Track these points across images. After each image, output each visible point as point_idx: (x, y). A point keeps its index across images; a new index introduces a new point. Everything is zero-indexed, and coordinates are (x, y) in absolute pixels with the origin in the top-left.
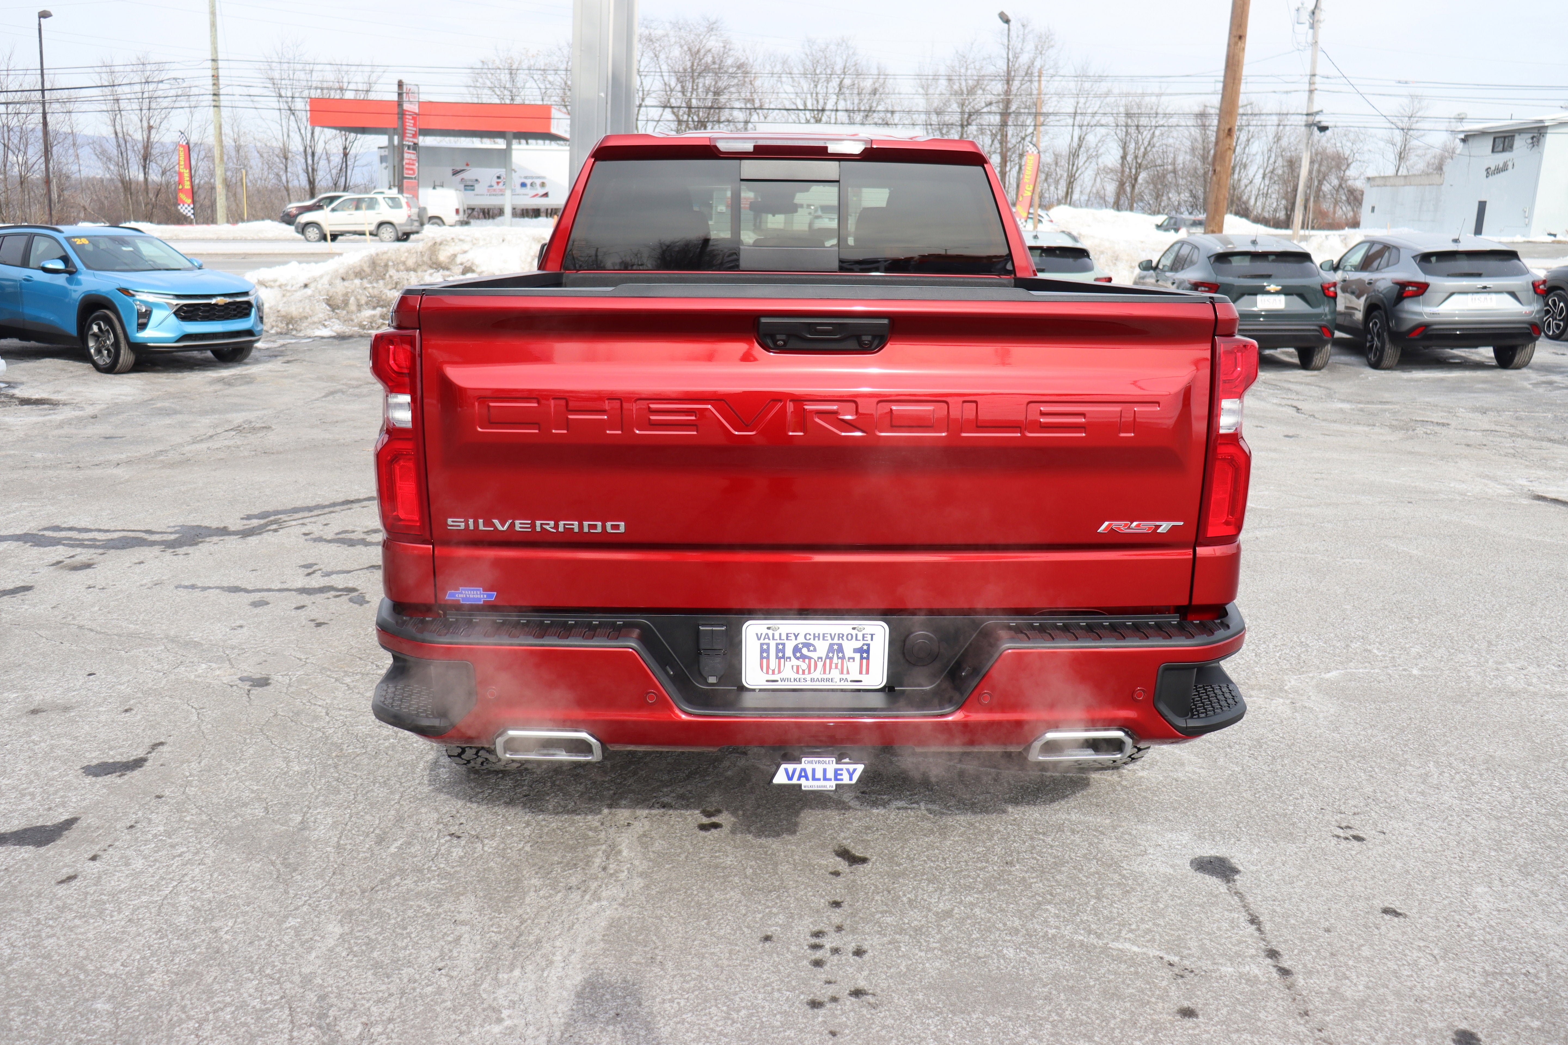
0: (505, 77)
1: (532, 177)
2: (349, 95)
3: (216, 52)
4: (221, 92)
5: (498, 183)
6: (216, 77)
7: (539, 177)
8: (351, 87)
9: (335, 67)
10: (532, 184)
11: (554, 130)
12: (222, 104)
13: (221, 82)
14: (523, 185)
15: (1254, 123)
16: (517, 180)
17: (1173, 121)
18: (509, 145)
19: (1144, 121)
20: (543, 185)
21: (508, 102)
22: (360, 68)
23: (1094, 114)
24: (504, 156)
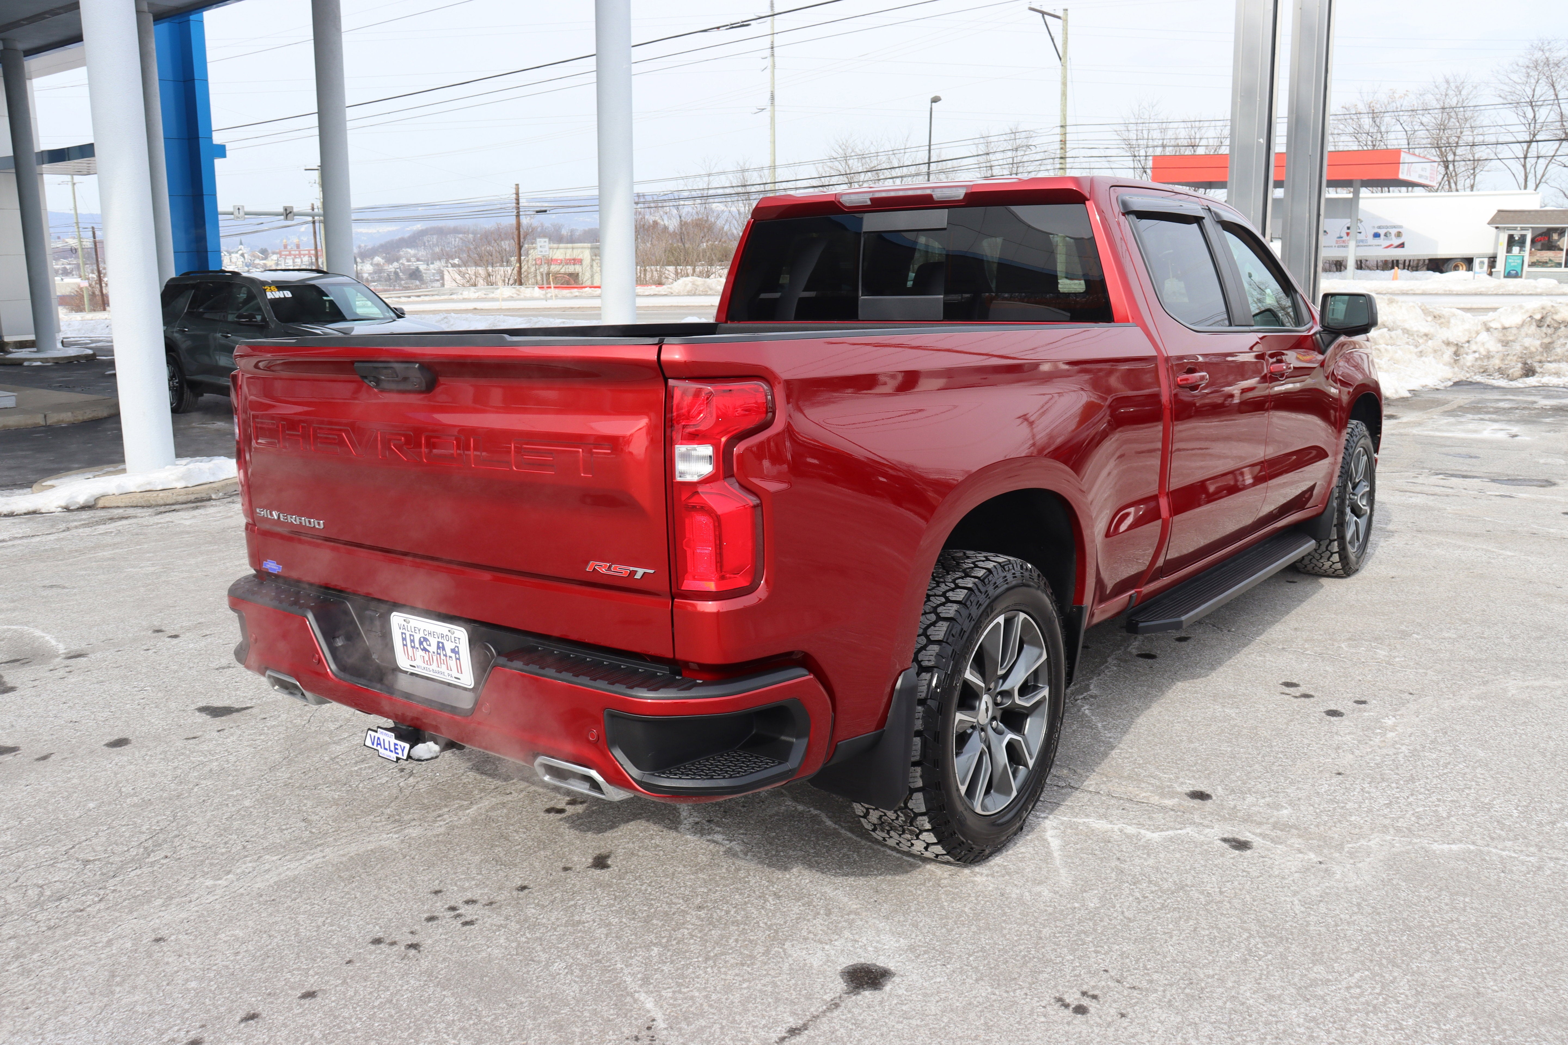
0: (1366, 122)
1: (1387, 227)
2: (1200, 151)
3: (1065, 119)
4: (1068, 155)
5: (1348, 234)
6: (1063, 142)
7: (1395, 227)
8: (1203, 142)
9: (1189, 125)
10: (1386, 235)
11: (1403, 176)
12: (1068, 166)
13: (1068, 146)
14: (1377, 235)
16: (1368, 230)
18: (1356, 194)
20: (1399, 235)
21: (1370, 148)
22: (1213, 123)
24: (1351, 205)
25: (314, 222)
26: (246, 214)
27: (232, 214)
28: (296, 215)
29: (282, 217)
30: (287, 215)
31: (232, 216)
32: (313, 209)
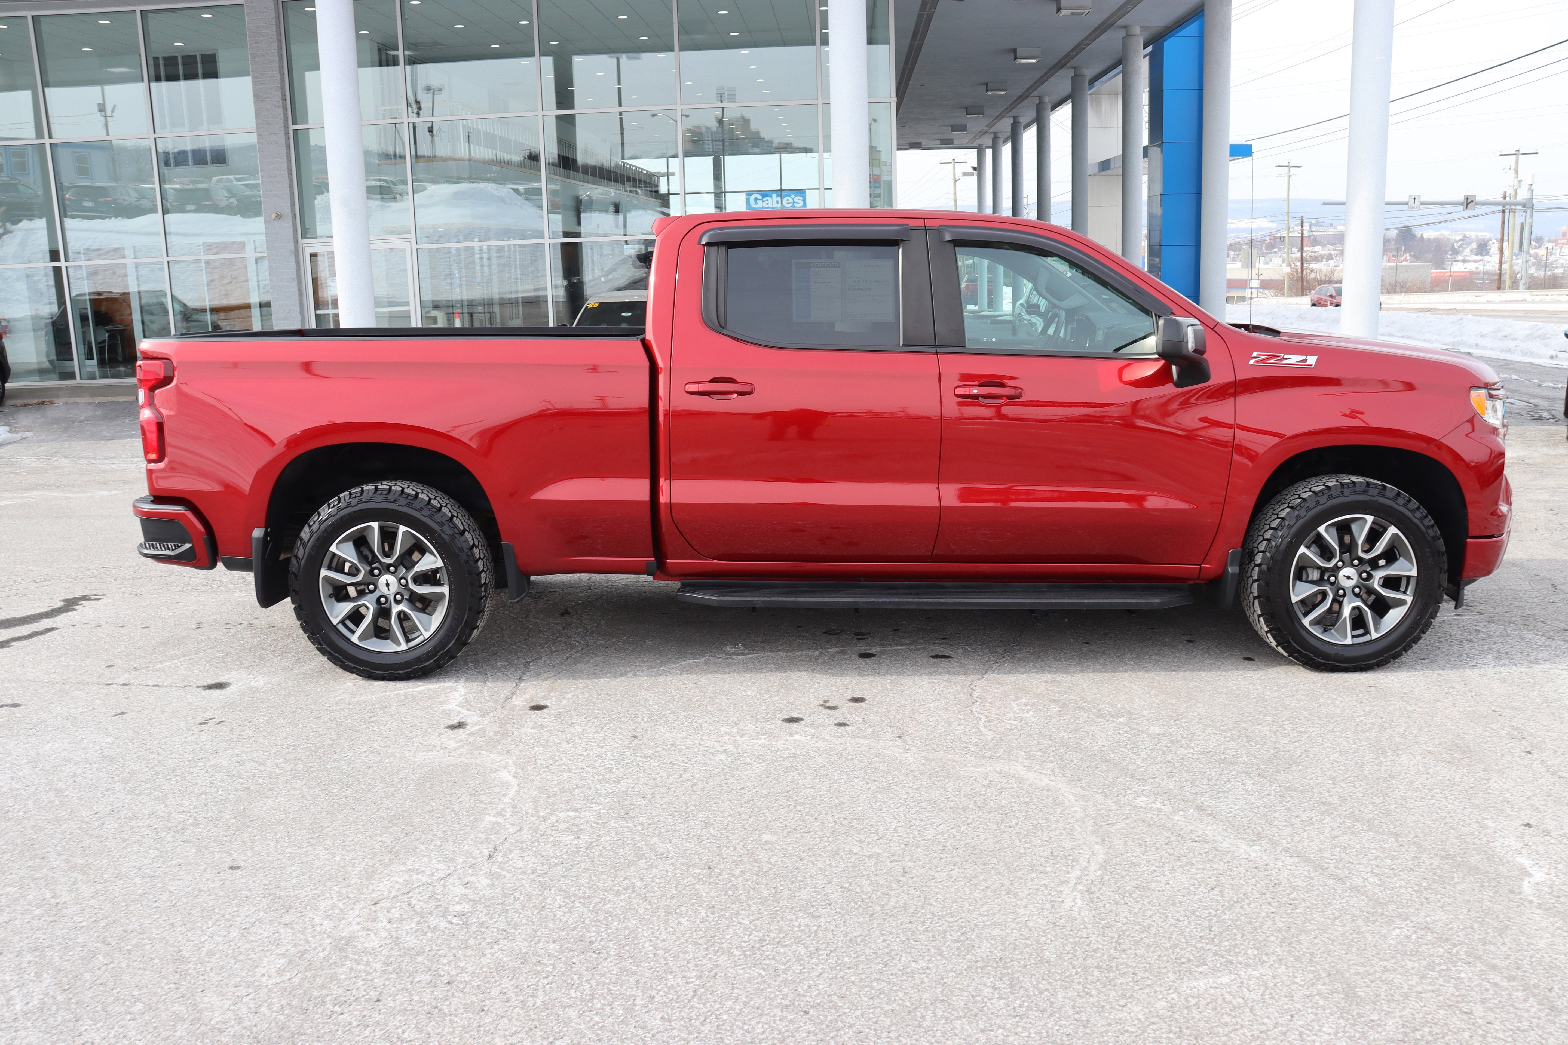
25: (1504, 212)
26: (1422, 204)
27: (1407, 204)
28: (1477, 204)
29: (1461, 208)
30: (1467, 204)
31: (1406, 207)
32: (1505, 197)
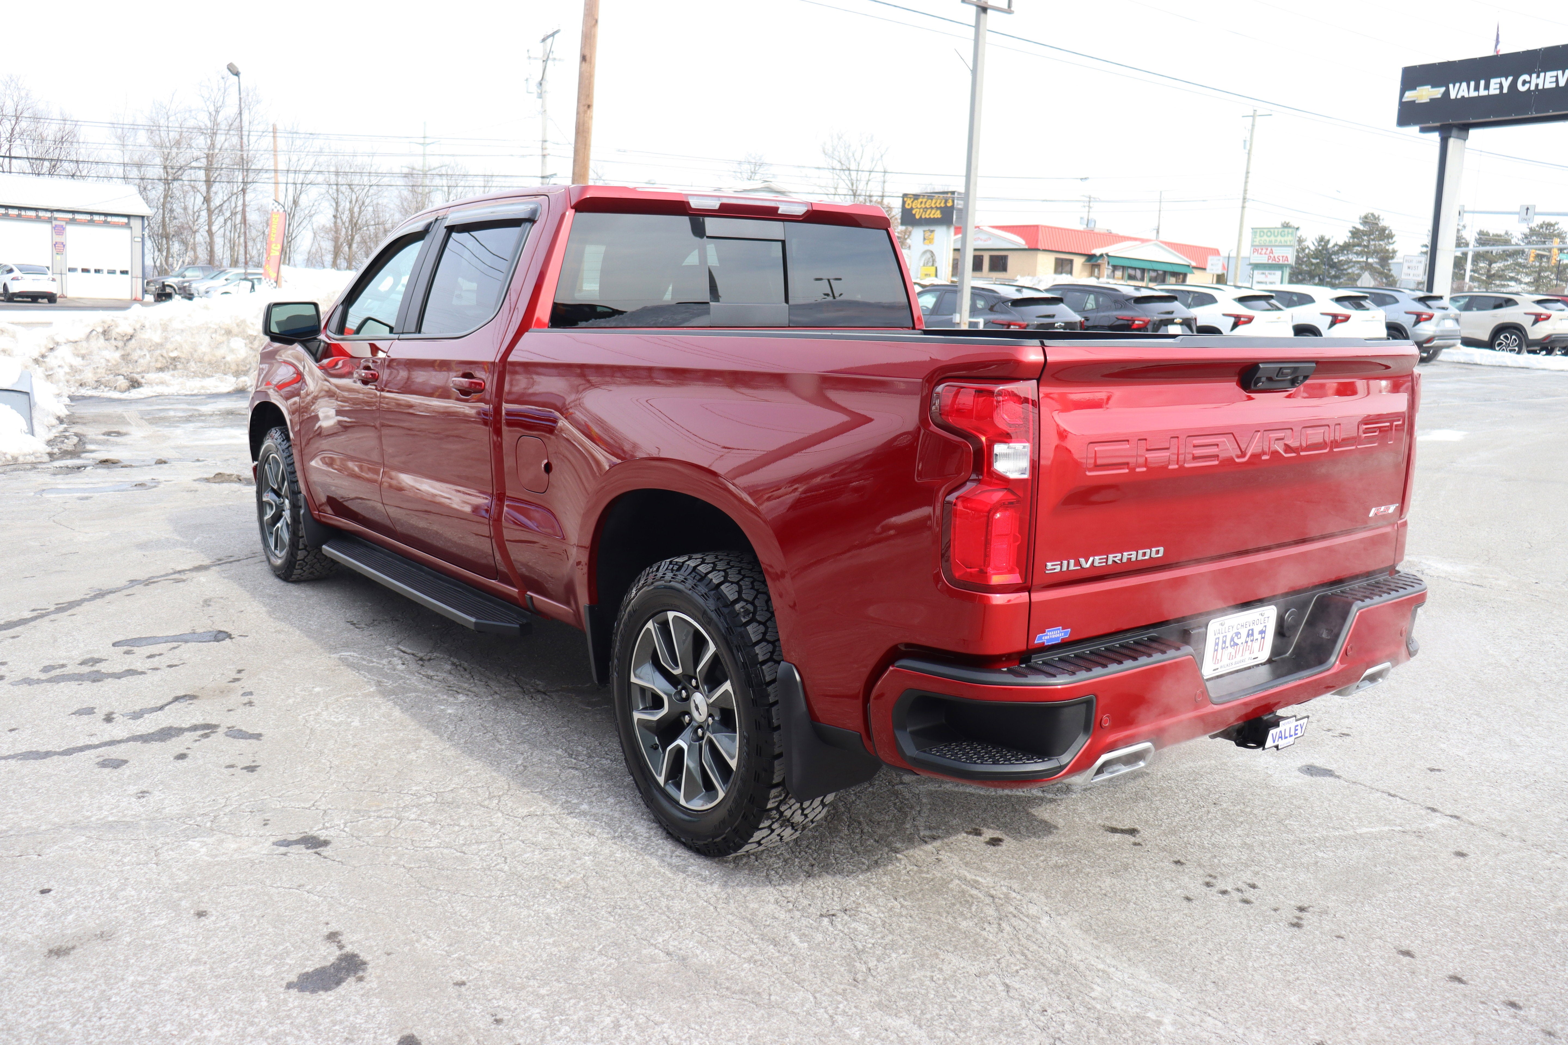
15: (462, 183)
17: (386, 180)
19: (356, 180)
23: (307, 172)
